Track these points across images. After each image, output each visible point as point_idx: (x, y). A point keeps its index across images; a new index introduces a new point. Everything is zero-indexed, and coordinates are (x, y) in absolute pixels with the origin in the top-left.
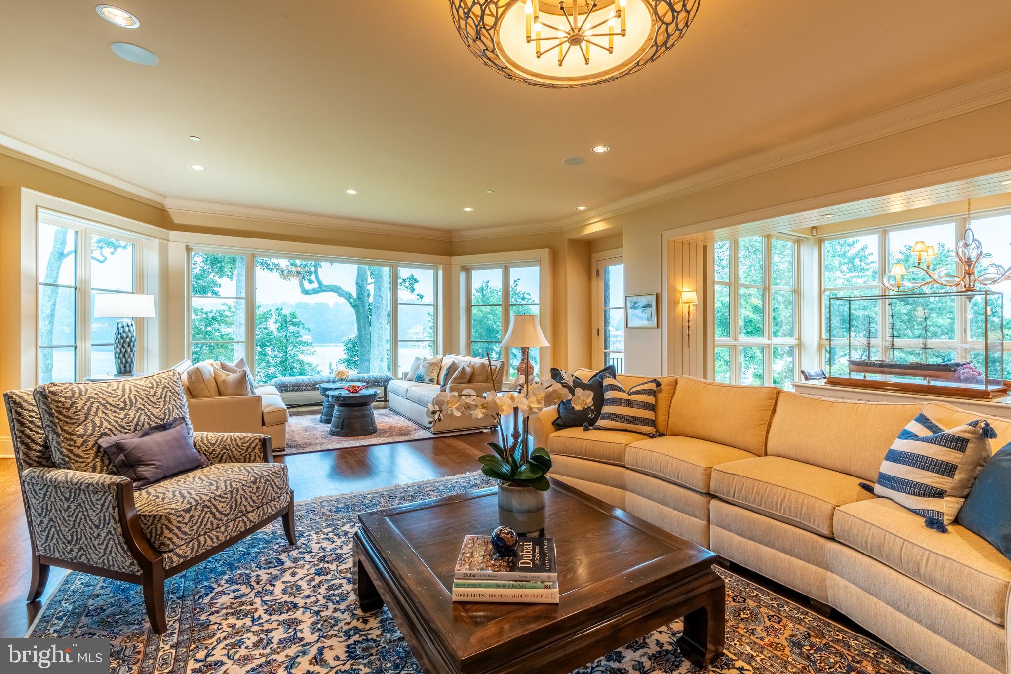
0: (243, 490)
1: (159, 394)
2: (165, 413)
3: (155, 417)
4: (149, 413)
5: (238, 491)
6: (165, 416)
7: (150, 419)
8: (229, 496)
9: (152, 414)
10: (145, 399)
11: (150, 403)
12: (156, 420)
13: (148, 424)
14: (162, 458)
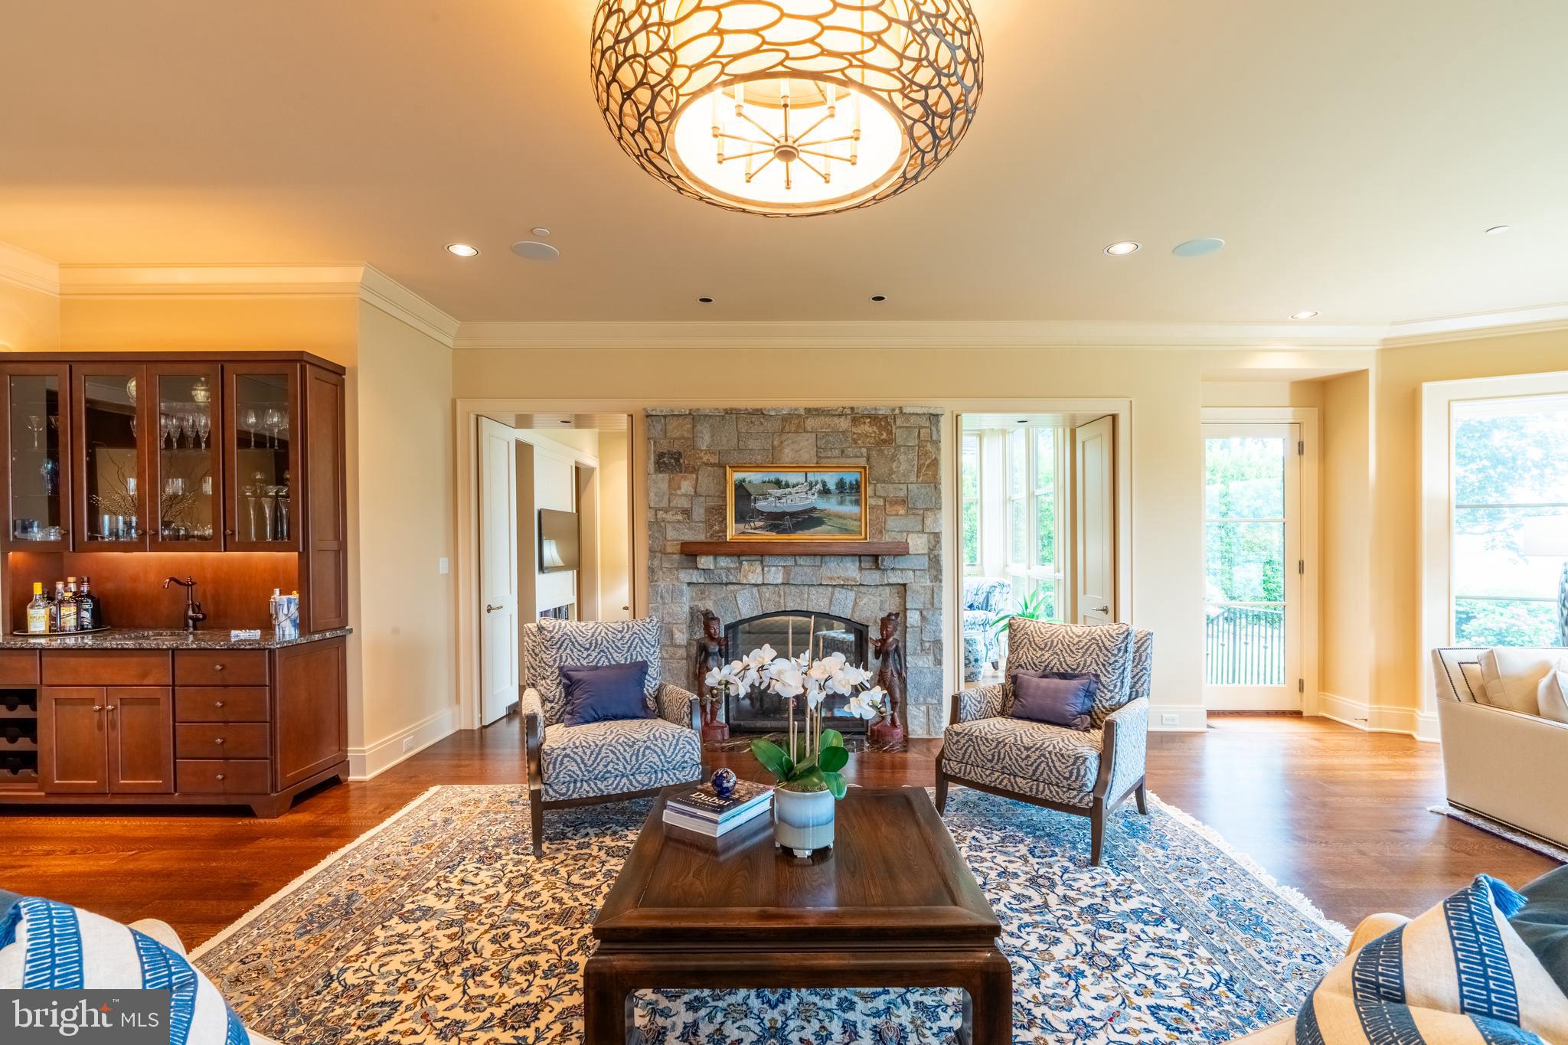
0: (1010, 747)
1: (1082, 644)
2: (1079, 665)
3: (1067, 665)
4: (1062, 660)
5: (1005, 745)
6: (1078, 667)
7: (1061, 665)
8: (994, 744)
9: (1065, 661)
10: (1066, 646)
11: (1068, 650)
12: (1066, 668)
13: (1058, 669)
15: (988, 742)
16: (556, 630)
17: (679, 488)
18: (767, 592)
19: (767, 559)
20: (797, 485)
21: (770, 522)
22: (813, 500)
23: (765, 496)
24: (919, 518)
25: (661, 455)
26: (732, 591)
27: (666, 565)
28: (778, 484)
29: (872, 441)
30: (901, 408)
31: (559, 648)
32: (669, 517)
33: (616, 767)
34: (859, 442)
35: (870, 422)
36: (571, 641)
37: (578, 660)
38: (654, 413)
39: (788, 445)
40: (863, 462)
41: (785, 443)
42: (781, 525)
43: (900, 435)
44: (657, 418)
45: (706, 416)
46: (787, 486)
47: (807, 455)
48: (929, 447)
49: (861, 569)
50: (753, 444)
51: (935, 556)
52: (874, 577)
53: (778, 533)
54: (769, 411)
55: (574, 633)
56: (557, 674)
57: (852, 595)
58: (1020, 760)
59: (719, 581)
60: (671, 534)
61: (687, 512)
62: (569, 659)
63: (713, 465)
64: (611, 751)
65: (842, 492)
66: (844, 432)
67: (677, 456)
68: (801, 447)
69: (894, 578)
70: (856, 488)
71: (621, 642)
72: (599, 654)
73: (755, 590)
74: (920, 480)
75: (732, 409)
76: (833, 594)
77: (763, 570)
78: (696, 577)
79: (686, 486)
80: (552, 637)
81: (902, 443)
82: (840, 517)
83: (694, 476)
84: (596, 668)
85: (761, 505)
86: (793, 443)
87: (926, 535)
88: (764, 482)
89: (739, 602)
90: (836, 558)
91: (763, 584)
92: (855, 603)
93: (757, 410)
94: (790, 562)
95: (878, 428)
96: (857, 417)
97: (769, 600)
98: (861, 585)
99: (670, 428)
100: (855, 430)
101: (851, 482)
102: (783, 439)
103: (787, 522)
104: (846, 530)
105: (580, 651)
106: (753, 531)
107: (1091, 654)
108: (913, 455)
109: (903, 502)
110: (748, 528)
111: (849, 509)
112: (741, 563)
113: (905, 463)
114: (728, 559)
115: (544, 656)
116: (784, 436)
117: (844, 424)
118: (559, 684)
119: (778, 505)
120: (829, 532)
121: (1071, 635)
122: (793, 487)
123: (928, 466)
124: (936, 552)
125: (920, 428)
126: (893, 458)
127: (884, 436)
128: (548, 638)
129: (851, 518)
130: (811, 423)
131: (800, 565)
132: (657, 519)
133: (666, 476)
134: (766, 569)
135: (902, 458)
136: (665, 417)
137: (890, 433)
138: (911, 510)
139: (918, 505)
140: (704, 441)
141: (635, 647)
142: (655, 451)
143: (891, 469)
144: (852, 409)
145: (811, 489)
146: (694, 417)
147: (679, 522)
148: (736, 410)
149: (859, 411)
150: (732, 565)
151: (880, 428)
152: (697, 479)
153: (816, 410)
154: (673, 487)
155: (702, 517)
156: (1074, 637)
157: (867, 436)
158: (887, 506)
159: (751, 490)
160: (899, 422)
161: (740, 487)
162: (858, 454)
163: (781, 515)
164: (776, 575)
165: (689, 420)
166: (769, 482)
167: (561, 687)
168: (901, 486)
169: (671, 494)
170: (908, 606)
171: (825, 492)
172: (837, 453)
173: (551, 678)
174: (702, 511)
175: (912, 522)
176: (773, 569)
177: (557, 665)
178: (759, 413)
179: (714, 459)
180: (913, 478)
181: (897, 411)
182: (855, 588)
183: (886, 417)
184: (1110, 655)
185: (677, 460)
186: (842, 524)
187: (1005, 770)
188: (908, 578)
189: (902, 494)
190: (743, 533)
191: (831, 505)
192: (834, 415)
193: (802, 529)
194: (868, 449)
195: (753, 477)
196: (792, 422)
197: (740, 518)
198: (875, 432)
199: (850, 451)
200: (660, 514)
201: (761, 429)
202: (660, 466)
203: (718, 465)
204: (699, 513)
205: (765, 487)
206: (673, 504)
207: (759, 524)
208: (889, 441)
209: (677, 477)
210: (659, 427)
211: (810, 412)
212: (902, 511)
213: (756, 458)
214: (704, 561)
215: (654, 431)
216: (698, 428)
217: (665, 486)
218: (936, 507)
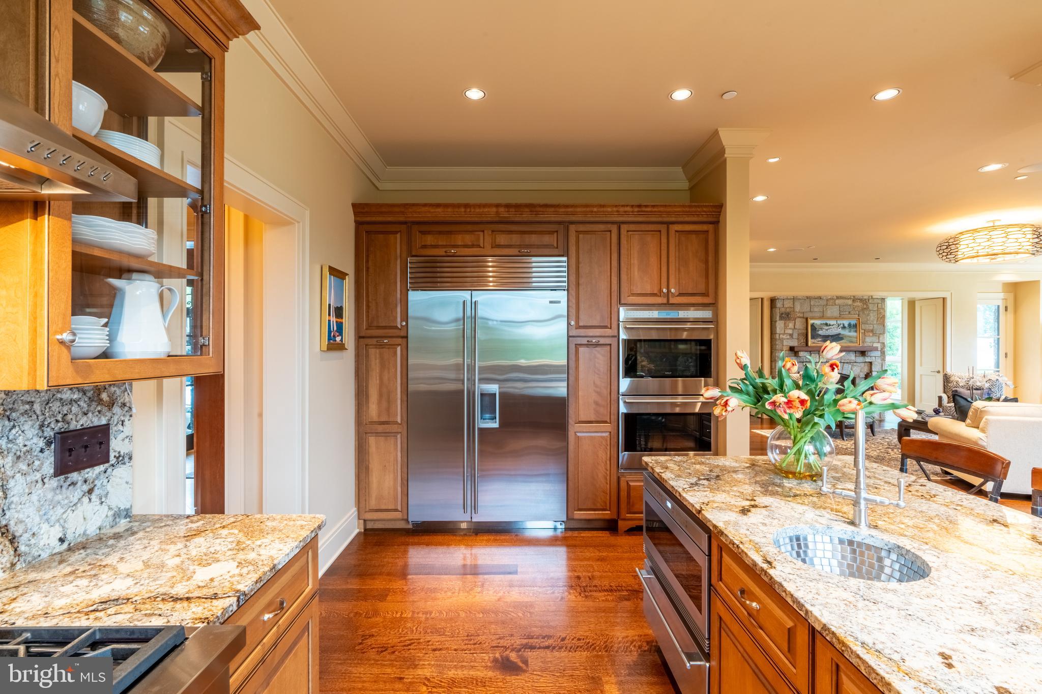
17: (789, 326)
20: (834, 325)
21: (824, 339)
22: (840, 331)
23: (822, 329)
24: (878, 337)
25: (782, 314)
28: (826, 324)
29: (861, 308)
30: (872, 296)
32: (784, 337)
34: (856, 309)
35: (860, 301)
39: (829, 310)
40: (857, 316)
42: (828, 340)
43: (871, 307)
44: (778, 299)
45: (798, 299)
46: (830, 325)
47: (836, 314)
48: (882, 311)
49: (856, 356)
50: (816, 309)
51: (883, 351)
52: (860, 359)
54: (823, 297)
57: (850, 366)
60: (785, 343)
61: (791, 335)
63: (801, 317)
65: (850, 327)
66: (850, 305)
67: (788, 314)
68: (833, 311)
69: (868, 360)
70: (855, 326)
74: (878, 323)
76: (843, 365)
77: (819, 357)
79: (791, 325)
81: (871, 309)
82: (850, 337)
83: (794, 321)
85: (820, 332)
86: (831, 309)
87: (880, 343)
92: (852, 369)
93: (819, 296)
96: (854, 299)
98: (855, 362)
99: (785, 303)
100: (854, 304)
101: (853, 324)
102: (827, 308)
103: (830, 339)
104: (852, 341)
106: (817, 342)
108: (875, 314)
109: (872, 331)
110: (815, 341)
111: (853, 334)
112: (811, 354)
113: (873, 317)
114: (808, 352)
116: (828, 306)
117: (850, 302)
119: (827, 332)
120: (845, 343)
122: (832, 326)
123: (881, 317)
125: (878, 303)
126: (868, 315)
127: (865, 306)
129: (854, 337)
130: (837, 302)
133: (784, 322)
135: (871, 315)
136: (781, 299)
137: (867, 305)
138: (874, 334)
139: (877, 332)
140: (798, 308)
142: (780, 312)
143: (868, 319)
144: (854, 296)
145: (839, 326)
146: (794, 299)
147: (788, 339)
148: (810, 296)
149: (856, 297)
151: (864, 304)
152: (795, 323)
153: (840, 296)
154: (786, 327)
155: (798, 337)
157: (858, 306)
158: (866, 333)
159: (817, 327)
160: (870, 301)
161: (812, 325)
162: (856, 313)
163: (828, 336)
165: (792, 300)
166: (823, 324)
168: (871, 325)
170: (873, 370)
171: (844, 327)
172: (847, 313)
174: (797, 335)
175: (875, 339)
178: (820, 298)
179: (801, 315)
180: (875, 322)
181: (870, 297)
182: (852, 364)
183: (866, 299)
185: (788, 316)
186: (851, 339)
188: (873, 359)
189: (871, 328)
190: (813, 343)
191: (846, 333)
192: (847, 299)
194: (859, 311)
195: (817, 322)
196: (830, 301)
197: (813, 338)
198: (861, 305)
199: (852, 312)
200: (781, 336)
201: (819, 304)
202: (781, 318)
203: (803, 318)
204: (795, 336)
205: (822, 326)
206: (786, 332)
207: (819, 340)
208: (867, 308)
209: (787, 322)
210: (781, 303)
211: (838, 298)
212: (871, 335)
213: (818, 315)
214: (801, 354)
215: (779, 304)
216: (796, 303)
217: (783, 325)
218: (884, 333)
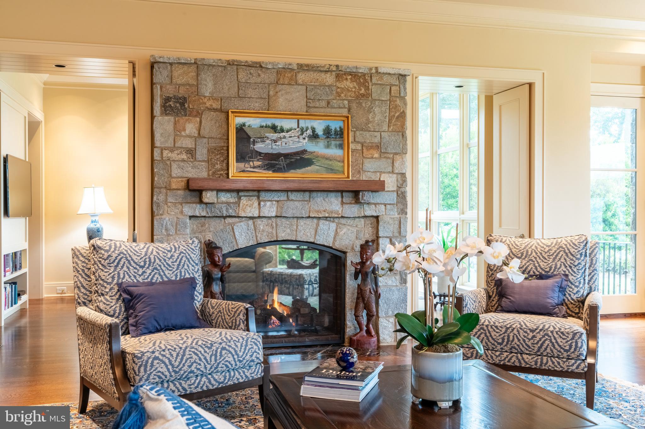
0: (518, 331)
1: (552, 252)
2: (551, 268)
3: (541, 269)
4: (537, 265)
5: (513, 330)
6: (550, 270)
7: (536, 269)
8: (504, 330)
9: (539, 266)
10: (539, 254)
11: (541, 257)
12: (541, 271)
13: (534, 272)
14: (517, 296)
15: (498, 329)
16: (112, 250)
17: (184, 130)
18: (261, 224)
19: (263, 194)
20: (290, 130)
21: (267, 162)
22: (304, 144)
23: (263, 139)
24: (390, 161)
25: (168, 99)
26: (230, 224)
27: (170, 199)
28: (274, 128)
29: (353, 95)
30: (376, 68)
31: (117, 266)
32: (175, 156)
33: (198, 367)
34: (342, 95)
35: (351, 79)
36: (127, 260)
37: (135, 277)
38: (161, 60)
39: (282, 95)
40: (345, 112)
41: (280, 94)
42: (277, 164)
43: (375, 91)
44: (164, 65)
45: (210, 65)
46: (282, 130)
47: (299, 105)
48: (398, 102)
49: (342, 203)
50: (251, 93)
51: (402, 193)
52: (352, 210)
53: (274, 171)
54: (267, 64)
55: (129, 252)
56: (116, 290)
57: (333, 226)
58: (527, 340)
59: (220, 214)
60: (176, 171)
61: (191, 152)
62: (127, 276)
63: (215, 110)
64: (194, 352)
65: (328, 137)
66: (329, 86)
67: (182, 101)
69: (370, 211)
70: (340, 134)
71: (171, 260)
72: (153, 271)
73: (250, 222)
74: (390, 129)
75: (234, 61)
76: (318, 225)
77: (259, 204)
78: (198, 210)
79: (191, 128)
80: (109, 256)
81: (377, 98)
82: (327, 159)
83: (198, 119)
84: (151, 284)
85: (259, 147)
86: (287, 93)
87: (395, 175)
88: (262, 127)
89: (237, 233)
90: (322, 194)
91: (259, 217)
92: (336, 233)
93: (256, 63)
94: (283, 196)
95: (358, 84)
96: (340, 74)
97: (263, 231)
98: (342, 217)
99: (175, 74)
100: (339, 85)
101: (335, 129)
102: (277, 89)
103: (282, 162)
104: (332, 170)
105: (135, 268)
106: (252, 170)
107: (560, 259)
108: (385, 108)
109: (378, 147)
110: (246, 166)
112: (239, 198)
113: (379, 114)
114: (229, 195)
115: (102, 274)
116: (279, 87)
117: (329, 79)
118: (118, 299)
119: (274, 147)
120: (317, 172)
121: (542, 245)
122: (287, 132)
123: (398, 117)
124: (402, 190)
125: (391, 85)
126: (370, 110)
127: (363, 91)
128: (105, 257)
129: (336, 160)
130: (302, 77)
131: (292, 200)
132: (162, 157)
133: (172, 118)
134: (262, 203)
135: (377, 110)
136: (171, 64)
137: (367, 88)
138: (383, 154)
139: (389, 150)
140: (207, 88)
141: (184, 265)
142: (161, 96)
143: (368, 119)
144: (337, 66)
145: (302, 134)
146: (199, 66)
147: (183, 160)
148: (237, 61)
149: (343, 69)
150: (232, 200)
151: (360, 84)
152: (201, 122)
153: (307, 65)
154: (178, 130)
155: (205, 157)
156: (545, 247)
157: (348, 90)
158: (364, 150)
159: (250, 133)
160: (374, 80)
161: (240, 130)
162: (341, 105)
163: (277, 156)
164: (270, 209)
165: (193, 68)
166: (266, 127)
167: (120, 302)
168: (376, 134)
169: (176, 135)
170: (381, 234)
171: (314, 136)
172: (324, 104)
173: (110, 294)
174: (205, 151)
175: (384, 164)
176: (268, 203)
177: (115, 281)
178: (259, 66)
179: (216, 105)
180: (385, 128)
181: (374, 71)
182: (336, 220)
183: (364, 75)
184: (574, 259)
185: (182, 104)
186: (328, 165)
187: (514, 350)
188: (380, 211)
189: (377, 140)
190: (243, 171)
192: (321, 71)
193: (294, 169)
194: (349, 101)
196: (285, 75)
197: (241, 158)
198: (355, 87)
199: (334, 103)
200: (165, 153)
201: (259, 80)
202: (166, 109)
203: (221, 110)
204: (202, 153)
205: (262, 131)
206: (178, 144)
207: (257, 163)
208: (367, 96)
209: (182, 120)
210: (165, 73)
211: (302, 67)
212: (376, 155)
213: (257, 105)
214: (209, 197)
215: (161, 76)
216: (203, 76)
217: (170, 127)
218: (403, 152)
